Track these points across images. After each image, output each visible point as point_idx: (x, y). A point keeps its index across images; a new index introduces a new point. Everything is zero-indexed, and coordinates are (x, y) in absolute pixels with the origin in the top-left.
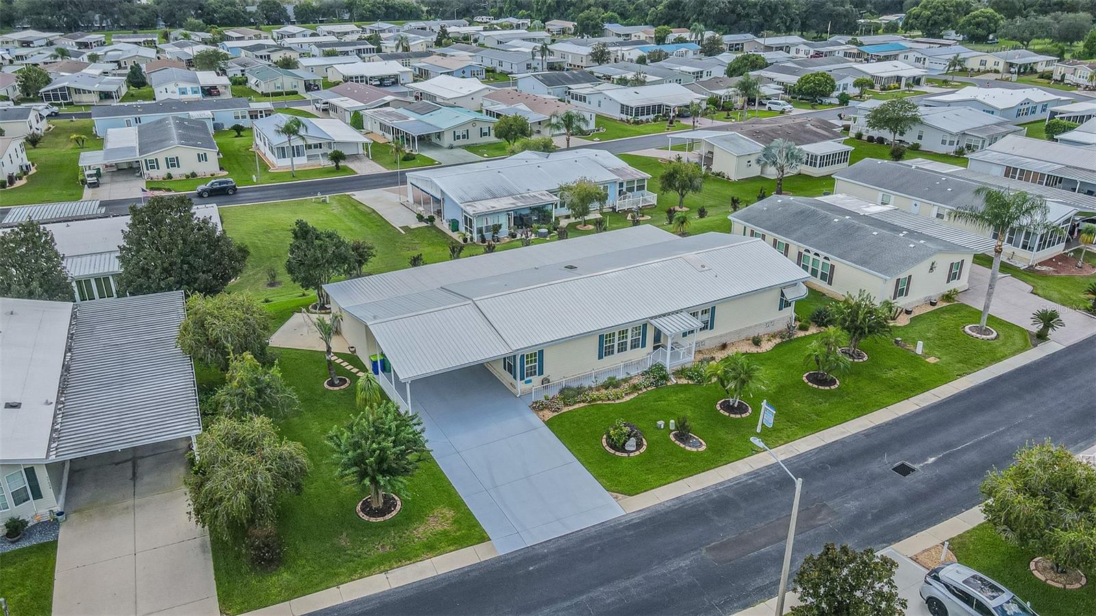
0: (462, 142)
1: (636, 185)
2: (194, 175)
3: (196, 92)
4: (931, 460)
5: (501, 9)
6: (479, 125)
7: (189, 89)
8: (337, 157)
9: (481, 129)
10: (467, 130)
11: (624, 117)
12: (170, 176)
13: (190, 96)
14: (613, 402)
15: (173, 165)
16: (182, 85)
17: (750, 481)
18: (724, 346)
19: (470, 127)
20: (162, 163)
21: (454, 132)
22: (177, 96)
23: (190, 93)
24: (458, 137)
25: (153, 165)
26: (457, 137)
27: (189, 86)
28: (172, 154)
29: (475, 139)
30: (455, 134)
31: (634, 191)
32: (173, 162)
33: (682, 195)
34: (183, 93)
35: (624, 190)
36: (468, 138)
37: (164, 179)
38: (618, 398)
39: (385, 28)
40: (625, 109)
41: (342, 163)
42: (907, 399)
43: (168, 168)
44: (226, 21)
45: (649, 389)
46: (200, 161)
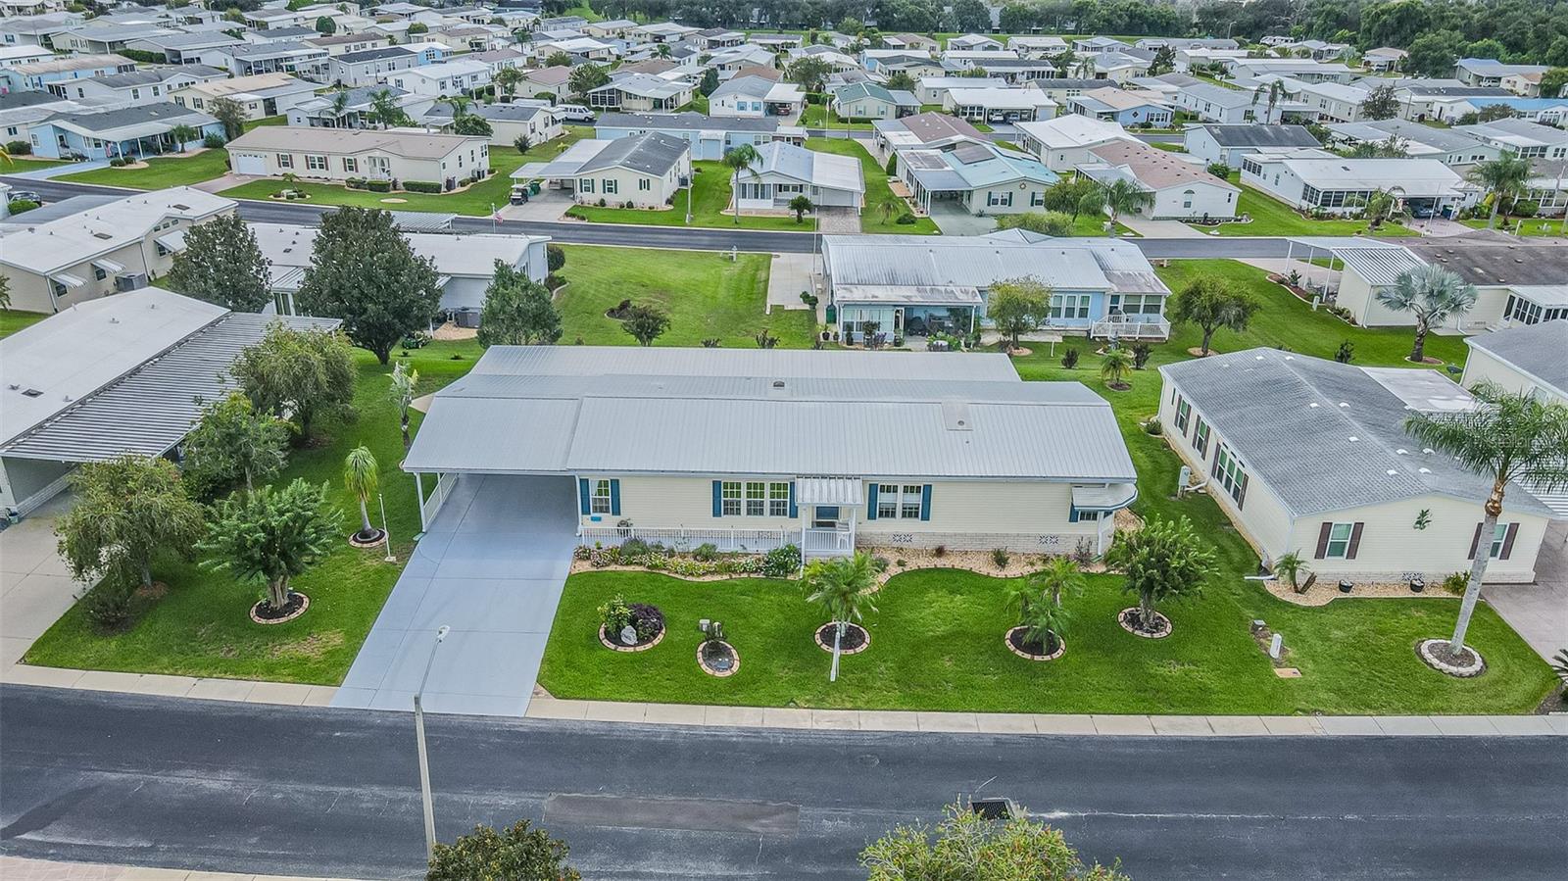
0: (999, 209)
1: (1142, 303)
2: (630, 205)
3: (756, 109)
4: (1058, 814)
5: (1310, 26)
6: (1030, 188)
7: (749, 104)
8: (800, 205)
9: (1034, 193)
10: (1011, 193)
11: (1305, 204)
12: (603, 203)
13: (749, 113)
14: (683, 578)
15: (610, 190)
16: (742, 98)
17: (734, 739)
18: (940, 552)
19: (1016, 190)
20: (599, 186)
21: (990, 193)
22: (736, 112)
23: (749, 109)
24: (995, 202)
25: (589, 187)
26: (992, 202)
27: (749, 100)
28: (610, 176)
29: (1021, 206)
30: (989, 197)
31: (1138, 312)
32: (611, 187)
33: (1209, 332)
34: (742, 108)
35: (1121, 308)
36: (1010, 205)
37: (595, 205)
38: (692, 574)
39: (1103, 45)
40: (1309, 192)
41: (806, 215)
42: (1147, 714)
43: (604, 192)
44: (905, 24)
45: (752, 576)
46: (641, 189)
